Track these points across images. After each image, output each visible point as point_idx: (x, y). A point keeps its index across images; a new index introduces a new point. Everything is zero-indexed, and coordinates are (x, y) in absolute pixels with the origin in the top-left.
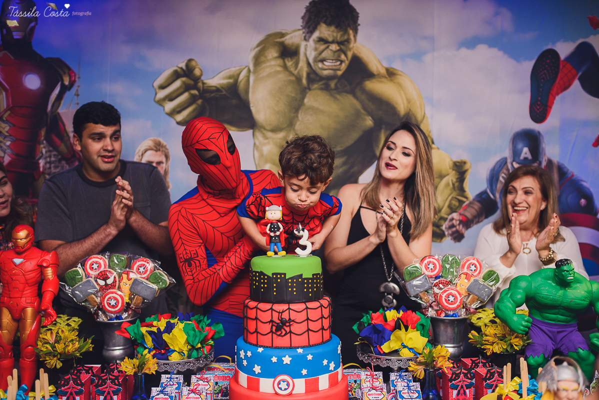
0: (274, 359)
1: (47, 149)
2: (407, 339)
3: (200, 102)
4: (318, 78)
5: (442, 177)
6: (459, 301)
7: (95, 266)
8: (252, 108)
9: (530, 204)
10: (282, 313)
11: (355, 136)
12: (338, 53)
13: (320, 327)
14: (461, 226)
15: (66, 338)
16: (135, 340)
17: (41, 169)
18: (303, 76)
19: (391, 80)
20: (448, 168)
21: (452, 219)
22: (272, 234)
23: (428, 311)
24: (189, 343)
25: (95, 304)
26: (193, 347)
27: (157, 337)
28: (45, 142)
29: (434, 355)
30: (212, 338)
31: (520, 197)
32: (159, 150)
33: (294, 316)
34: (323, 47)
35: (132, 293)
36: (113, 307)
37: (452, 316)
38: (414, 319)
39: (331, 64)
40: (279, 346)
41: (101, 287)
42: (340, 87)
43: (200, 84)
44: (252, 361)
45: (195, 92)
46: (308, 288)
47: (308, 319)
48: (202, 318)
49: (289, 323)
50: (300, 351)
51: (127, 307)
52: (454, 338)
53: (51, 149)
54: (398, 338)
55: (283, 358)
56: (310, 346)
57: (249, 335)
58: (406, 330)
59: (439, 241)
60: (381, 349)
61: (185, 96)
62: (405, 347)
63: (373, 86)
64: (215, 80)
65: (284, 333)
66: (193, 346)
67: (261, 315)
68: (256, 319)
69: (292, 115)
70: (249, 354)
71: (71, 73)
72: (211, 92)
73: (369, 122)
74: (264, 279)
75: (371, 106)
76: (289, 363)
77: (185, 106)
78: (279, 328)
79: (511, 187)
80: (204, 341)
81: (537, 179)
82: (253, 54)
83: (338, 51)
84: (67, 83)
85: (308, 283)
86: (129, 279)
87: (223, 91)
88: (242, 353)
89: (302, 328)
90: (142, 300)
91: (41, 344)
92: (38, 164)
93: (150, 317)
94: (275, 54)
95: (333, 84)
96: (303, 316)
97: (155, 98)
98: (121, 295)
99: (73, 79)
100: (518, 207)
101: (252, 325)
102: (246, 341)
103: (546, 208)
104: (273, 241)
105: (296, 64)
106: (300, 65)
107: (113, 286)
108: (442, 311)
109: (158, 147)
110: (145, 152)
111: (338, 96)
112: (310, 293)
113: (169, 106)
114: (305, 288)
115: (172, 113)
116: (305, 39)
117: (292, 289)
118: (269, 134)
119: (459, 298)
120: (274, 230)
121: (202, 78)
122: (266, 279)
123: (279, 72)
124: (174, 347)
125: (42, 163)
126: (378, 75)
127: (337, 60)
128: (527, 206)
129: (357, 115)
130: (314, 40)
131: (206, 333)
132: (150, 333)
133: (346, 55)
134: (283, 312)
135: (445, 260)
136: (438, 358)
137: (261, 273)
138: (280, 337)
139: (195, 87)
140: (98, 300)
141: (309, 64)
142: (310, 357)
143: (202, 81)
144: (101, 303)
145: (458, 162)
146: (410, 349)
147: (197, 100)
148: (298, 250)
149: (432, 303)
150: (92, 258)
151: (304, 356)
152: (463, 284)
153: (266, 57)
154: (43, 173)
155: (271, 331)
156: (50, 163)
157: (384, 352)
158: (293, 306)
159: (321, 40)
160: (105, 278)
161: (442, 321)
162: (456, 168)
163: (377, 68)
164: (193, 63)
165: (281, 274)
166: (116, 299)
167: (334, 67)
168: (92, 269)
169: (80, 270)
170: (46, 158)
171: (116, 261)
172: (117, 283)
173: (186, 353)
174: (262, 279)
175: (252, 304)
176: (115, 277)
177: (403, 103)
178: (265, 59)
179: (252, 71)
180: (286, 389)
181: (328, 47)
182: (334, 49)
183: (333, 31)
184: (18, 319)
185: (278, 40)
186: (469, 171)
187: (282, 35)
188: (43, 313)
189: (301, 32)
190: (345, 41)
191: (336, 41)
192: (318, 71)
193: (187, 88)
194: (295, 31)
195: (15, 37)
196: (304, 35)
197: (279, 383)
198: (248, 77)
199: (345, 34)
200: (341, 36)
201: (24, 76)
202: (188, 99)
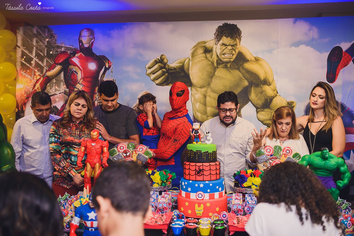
0: (196, 185)
2: (255, 181)
3: (167, 74)
4: (222, 63)
7: (122, 148)
8: (190, 77)
13: (215, 173)
18: (215, 62)
19: (257, 63)
20: (285, 105)
22: (195, 135)
24: (161, 180)
26: (163, 182)
33: (204, 168)
34: (224, 47)
35: (137, 160)
38: (259, 173)
40: (199, 180)
41: (124, 156)
42: (232, 67)
43: (167, 66)
44: (187, 186)
45: (164, 70)
46: (210, 157)
47: (210, 169)
49: (203, 171)
50: (207, 182)
54: (251, 180)
55: (200, 185)
56: (211, 180)
57: (186, 176)
58: (254, 177)
60: (243, 185)
61: (160, 72)
62: (253, 184)
64: (173, 64)
65: (200, 174)
67: (191, 167)
68: (189, 169)
69: (209, 80)
70: (186, 183)
71: (109, 62)
72: (172, 70)
73: (246, 83)
75: (247, 76)
76: (202, 187)
77: (160, 76)
78: (199, 173)
80: (167, 180)
82: (191, 52)
83: (232, 49)
84: (107, 67)
85: (210, 155)
86: (136, 154)
87: (177, 69)
88: (183, 183)
89: (208, 173)
90: (141, 163)
92: (95, 103)
94: (202, 52)
95: (229, 65)
96: (208, 168)
97: (146, 73)
98: (133, 160)
99: (110, 65)
101: (187, 172)
102: (185, 179)
104: (196, 138)
106: (213, 57)
107: (129, 156)
111: (231, 71)
112: (211, 159)
113: (153, 76)
115: (154, 80)
116: (216, 44)
118: (199, 89)
120: (196, 133)
121: (168, 63)
123: (203, 60)
124: (155, 181)
126: (251, 60)
127: (231, 54)
129: (241, 79)
130: (220, 45)
131: (168, 176)
133: (235, 51)
134: (200, 166)
137: (191, 150)
138: (199, 176)
139: (164, 68)
141: (217, 56)
142: (211, 185)
145: (290, 102)
146: (256, 186)
147: (165, 74)
149: (268, 167)
150: (120, 145)
151: (209, 184)
152: (283, 159)
153: (197, 53)
155: (195, 174)
158: (204, 164)
159: (223, 44)
160: (126, 153)
162: (288, 105)
163: (250, 57)
164: (164, 57)
165: (199, 151)
167: (229, 57)
168: (120, 149)
169: (116, 149)
170: (98, 100)
171: (130, 146)
172: (131, 155)
173: (160, 184)
174: (192, 153)
175: (187, 163)
176: (130, 153)
177: (263, 74)
178: (197, 54)
179: (191, 60)
180: (201, 197)
181: (227, 47)
182: (230, 49)
183: (229, 40)
184: (93, 168)
185: (203, 45)
186: (295, 107)
187: (205, 43)
188: (104, 165)
189: (214, 41)
190: (235, 45)
191: (230, 45)
192: (222, 59)
193: (161, 68)
194: (211, 40)
195: (85, 47)
196: (215, 42)
197: (198, 195)
198: (189, 62)
199: (235, 41)
200: (233, 42)
201: (89, 64)
202: (161, 73)
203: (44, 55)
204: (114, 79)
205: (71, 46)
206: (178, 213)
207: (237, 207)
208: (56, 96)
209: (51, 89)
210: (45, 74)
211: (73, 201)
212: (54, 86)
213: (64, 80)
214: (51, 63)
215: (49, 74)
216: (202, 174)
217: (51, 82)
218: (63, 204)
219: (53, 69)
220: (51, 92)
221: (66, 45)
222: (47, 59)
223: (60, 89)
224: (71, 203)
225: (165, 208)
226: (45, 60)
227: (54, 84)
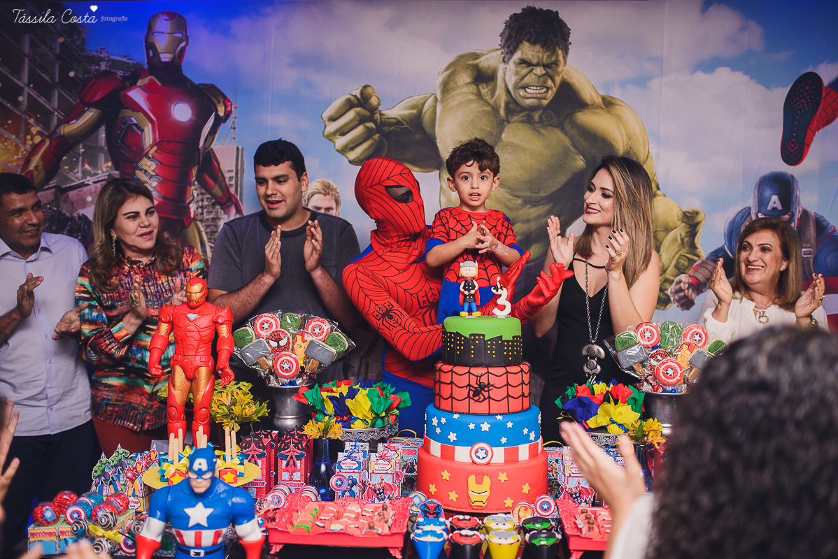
0: (472, 426)
1: (199, 192)
2: (617, 414)
3: (377, 136)
4: (519, 109)
5: (668, 230)
6: (679, 375)
7: (266, 326)
8: (438, 144)
9: (766, 262)
10: (480, 377)
11: (563, 179)
12: (544, 77)
13: (520, 393)
14: (691, 290)
15: (241, 400)
16: (314, 407)
17: (192, 215)
18: (500, 106)
19: (608, 112)
20: (677, 219)
21: (680, 282)
22: (466, 293)
23: (643, 385)
24: (372, 411)
25: (267, 367)
26: (377, 416)
27: (339, 403)
28: (196, 183)
29: (644, 429)
30: (397, 408)
31: (755, 254)
32: (329, 194)
33: (493, 380)
34: (525, 71)
35: (308, 358)
36: (287, 371)
37: (671, 392)
38: (626, 394)
39: (535, 91)
40: (477, 412)
41: (273, 349)
42: (545, 120)
43: (377, 116)
44: (446, 429)
45: (371, 125)
46: (508, 351)
47: (508, 384)
48: (385, 385)
49: (488, 387)
50: (499, 417)
51: (302, 372)
52: (672, 417)
53: (204, 191)
54: (607, 413)
55: (481, 425)
56: (509, 413)
57: (442, 400)
58: (616, 403)
59: (662, 308)
60: (587, 424)
61: (359, 130)
62: (613, 422)
63: (585, 118)
64: (395, 111)
65: (482, 398)
66: (377, 414)
67: (456, 379)
68: (452, 383)
70: (443, 421)
71: (226, 101)
72: (390, 124)
73: (580, 162)
74: (460, 340)
75: (583, 143)
76: (488, 430)
77: (360, 141)
78: (477, 393)
79: (745, 243)
80: (388, 410)
81: (777, 234)
82: (440, 79)
83: (544, 75)
84: (221, 114)
85: (505, 346)
86: (304, 341)
87: (405, 123)
88: (435, 421)
89: (502, 393)
90: (318, 365)
91: (216, 406)
92: (189, 208)
93: (328, 383)
94: (468, 80)
95: (536, 116)
96: (502, 381)
97: (324, 132)
98: (295, 358)
99: (229, 109)
100: (752, 265)
101: (446, 390)
102: (438, 408)
103: (787, 269)
104: (467, 300)
105: (493, 91)
106: (497, 93)
107: (286, 348)
108: (659, 386)
109: (327, 191)
110: (312, 196)
111: (542, 130)
112: (510, 356)
113: (341, 141)
114: (505, 351)
115: (343, 151)
116: (504, 61)
117: (491, 352)
119: (679, 372)
120: (469, 288)
121: (380, 108)
122: (463, 341)
123: (471, 100)
124: (357, 414)
125: (193, 207)
126: (593, 105)
127: (543, 87)
128: (763, 265)
129: (566, 153)
130: (514, 62)
131: (392, 401)
132: (331, 398)
133: (553, 81)
134: (482, 375)
135: (665, 328)
136: (649, 432)
137: (458, 334)
138: (477, 403)
139: (371, 119)
140: (270, 363)
141: (508, 91)
142: (510, 425)
143: (380, 111)
144: (273, 366)
145: (689, 212)
146: (620, 425)
147: (374, 135)
148: (496, 311)
149: (648, 376)
150: (262, 317)
151: (504, 424)
152: (685, 356)
153: (456, 83)
154: (194, 219)
155: (469, 396)
156: (202, 207)
157: (590, 428)
158: (492, 370)
159: (523, 62)
160: (278, 341)
161: (660, 397)
162: (686, 220)
163: (591, 96)
164: (369, 90)
165: (479, 335)
166: (290, 362)
167: (538, 95)
168: (262, 328)
169: (250, 330)
170: (198, 201)
171: (289, 321)
172: (291, 344)
173: (370, 422)
174: (458, 340)
175: (446, 368)
176: (288, 339)
177: (623, 139)
178: (455, 85)
179: (439, 99)
180: (484, 458)
181: (532, 70)
182: (539, 73)
183: (538, 52)
184: (192, 378)
185: (471, 62)
186: (702, 223)
187: (476, 56)
188: (220, 372)
189: (499, 52)
190: (553, 63)
191: (541, 63)
192: (520, 100)
193: (361, 120)
194: (492, 51)
195: (163, 60)
196: (503, 56)
197: (477, 451)
198: (435, 107)
199: (552, 54)
200: (548, 57)
201: (173, 106)
202: (363, 134)
203: (53, 80)
204: (240, 148)
205: (124, 57)
206: (423, 499)
207: (579, 484)
208: (85, 189)
209: (71, 169)
210: (55, 131)
211: (139, 469)
212: (80, 163)
213: (106, 148)
214: (72, 100)
215: (68, 129)
216: (486, 395)
217: (71, 152)
218: (112, 478)
219: (77, 117)
220: (73, 178)
221: (112, 55)
222: (60, 90)
223: (96, 172)
224: (134, 476)
225: (388, 488)
226: (56, 93)
227: (81, 158)
